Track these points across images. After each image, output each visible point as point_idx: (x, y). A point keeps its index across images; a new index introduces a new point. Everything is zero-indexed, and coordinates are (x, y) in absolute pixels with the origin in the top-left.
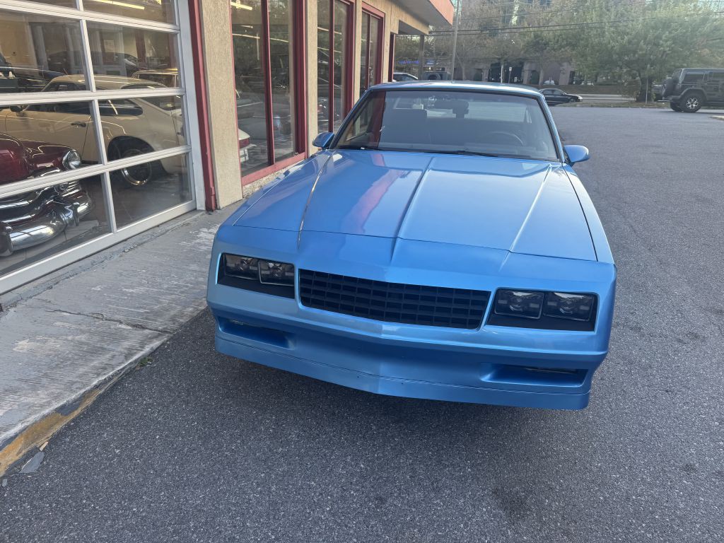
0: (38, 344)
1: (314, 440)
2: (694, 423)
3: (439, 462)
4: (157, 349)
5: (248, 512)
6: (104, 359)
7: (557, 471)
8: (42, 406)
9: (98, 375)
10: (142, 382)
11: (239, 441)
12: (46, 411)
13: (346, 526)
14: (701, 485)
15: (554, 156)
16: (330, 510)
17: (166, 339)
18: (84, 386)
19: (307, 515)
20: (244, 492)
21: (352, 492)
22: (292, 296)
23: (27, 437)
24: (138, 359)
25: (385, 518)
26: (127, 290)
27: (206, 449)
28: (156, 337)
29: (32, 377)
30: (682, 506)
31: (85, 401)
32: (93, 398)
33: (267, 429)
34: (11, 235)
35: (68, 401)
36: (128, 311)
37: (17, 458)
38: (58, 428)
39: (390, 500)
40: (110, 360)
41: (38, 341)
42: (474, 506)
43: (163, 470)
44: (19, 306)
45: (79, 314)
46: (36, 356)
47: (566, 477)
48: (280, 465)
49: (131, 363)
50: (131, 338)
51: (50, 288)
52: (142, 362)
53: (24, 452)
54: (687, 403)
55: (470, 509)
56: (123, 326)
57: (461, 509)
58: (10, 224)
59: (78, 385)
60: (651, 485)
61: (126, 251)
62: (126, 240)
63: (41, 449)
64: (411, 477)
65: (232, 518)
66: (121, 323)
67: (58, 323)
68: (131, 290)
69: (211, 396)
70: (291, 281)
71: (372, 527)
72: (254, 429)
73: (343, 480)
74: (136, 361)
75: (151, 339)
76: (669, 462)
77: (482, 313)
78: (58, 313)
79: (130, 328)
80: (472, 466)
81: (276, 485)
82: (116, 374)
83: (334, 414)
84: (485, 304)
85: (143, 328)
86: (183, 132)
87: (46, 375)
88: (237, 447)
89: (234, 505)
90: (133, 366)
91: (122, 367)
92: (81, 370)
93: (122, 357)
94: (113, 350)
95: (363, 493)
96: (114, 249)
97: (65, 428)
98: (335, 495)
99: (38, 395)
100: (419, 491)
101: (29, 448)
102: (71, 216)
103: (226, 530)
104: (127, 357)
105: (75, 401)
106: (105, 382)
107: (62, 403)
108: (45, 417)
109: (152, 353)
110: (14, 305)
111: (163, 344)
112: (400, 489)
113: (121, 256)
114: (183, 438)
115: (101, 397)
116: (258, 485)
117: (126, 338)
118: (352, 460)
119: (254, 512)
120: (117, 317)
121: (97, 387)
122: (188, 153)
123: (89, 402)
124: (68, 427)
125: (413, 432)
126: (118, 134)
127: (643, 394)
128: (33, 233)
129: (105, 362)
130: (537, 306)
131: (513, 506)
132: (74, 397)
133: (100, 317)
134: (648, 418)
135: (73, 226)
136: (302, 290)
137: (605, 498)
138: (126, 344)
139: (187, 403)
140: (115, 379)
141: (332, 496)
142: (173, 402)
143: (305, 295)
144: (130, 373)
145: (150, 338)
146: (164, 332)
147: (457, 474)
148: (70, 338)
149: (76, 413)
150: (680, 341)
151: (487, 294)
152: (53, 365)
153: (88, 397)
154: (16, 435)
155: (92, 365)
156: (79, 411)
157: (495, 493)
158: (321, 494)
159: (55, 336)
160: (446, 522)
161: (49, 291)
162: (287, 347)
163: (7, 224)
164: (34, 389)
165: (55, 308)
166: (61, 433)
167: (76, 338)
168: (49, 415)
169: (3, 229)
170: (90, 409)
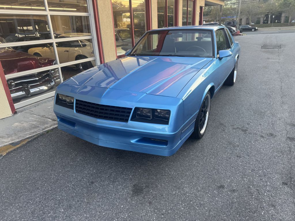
1: (84, 161)
2: (239, 170)
3: (122, 173)
4: (55, 128)
5: (48, 181)
6: (36, 130)
8: (6, 142)
9: (30, 134)
11: (60, 159)
12: (6, 144)
13: (75, 189)
14: (221, 194)
15: (212, 55)
16: (73, 184)
18: (23, 137)
19: (65, 184)
20: (51, 175)
21: (85, 179)
22: (73, 109)
24: (47, 130)
25: (89, 189)
27: (49, 161)
29: (11, 134)
30: (206, 200)
31: (22, 142)
32: (26, 142)
33: (72, 156)
34: (30, 90)
35: (15, 142)
38: (11, 150)
39: (95, 183)
41: (21, 123)
42: (123, 189)
43: (32, 165)
44: (23, 112)
45: (39, 115)
46: (17, 128)
47: (166, 183)
48: (68, 168)
49: (43, 132)
51: (35, 107)
52: (47, 132)
55: (121, 190)
56: (50, 120)
57: (118, 190)
58: (30, 86)
59: (22, 137)
60: (199, 191)
63: (3, 155)
64: (108, 177)
65: (42, 182)
66: (49, 118)
67: (31, 118)
69: (62, 144)
70: (73, 103)
71: (83, 191)
72: (68, 156)
73: (85, 175)
74: (45, 131)
75: (55, 124)
77: (129, 116)
78: (33, 115)
80: (133, 175)
82: (36, 135)
84: (130, 113)
85: (55, 121)
86: (93, 52)
87: (15, 134)
88: (58, 161)
91: (39, 133)
92: (27, 133)
94: (41, 127)
95: (88, 180)
97: (13, 150)
98: (78, 180)
99: (8, 139)
100: (108, 182)
102: (54, 83)
103: (38, 185)
104: (43, 130)
105: (18, 142)
106: (31, 137)
107: (12, 142)
108: (5, 146)
109: (53, 129)
110: (21, 112)
112: (101, 180)
114: (44, 156)
115: (29, 142)
116: (57, 173)
117: (47, 124)
118: (92, 169)
119: (50, 181)
121: (27, 138)
122: (95, 60)
123: (24, 143)
124: (15, 150)
125: (121, 162)
126: (79, 54)
128: (41, 89)
129: (36, 131)
130: (149, 114)
132: (18, 140)
133: (44, 117)
135: (55, 86)
136: (76, 107)
137: (176, 193)
138: (46, 126)
139: (53, 145)
142: (49, 145)
143: (77, 109)
144: (42, 135)
147: (125, 178)
148: (31, 123)
149: (18, 146)
150: (262, 137)
151: (131, 109)
152: (20, 131)
153: (24, 141)
155: (31, 131)
156: (20, 145)
157: (134, 185)
158: (74, 179)
159: (27, 122)
160: (109, 193)
161: (34, 108)
162: (75, 127)
163: (29, 86)
164: (8, 137)
165: (33, 113)
166: (11, 152)
167: (33, 123)
168: (6, 145)
169: (27, 87)
170: (24, 145)
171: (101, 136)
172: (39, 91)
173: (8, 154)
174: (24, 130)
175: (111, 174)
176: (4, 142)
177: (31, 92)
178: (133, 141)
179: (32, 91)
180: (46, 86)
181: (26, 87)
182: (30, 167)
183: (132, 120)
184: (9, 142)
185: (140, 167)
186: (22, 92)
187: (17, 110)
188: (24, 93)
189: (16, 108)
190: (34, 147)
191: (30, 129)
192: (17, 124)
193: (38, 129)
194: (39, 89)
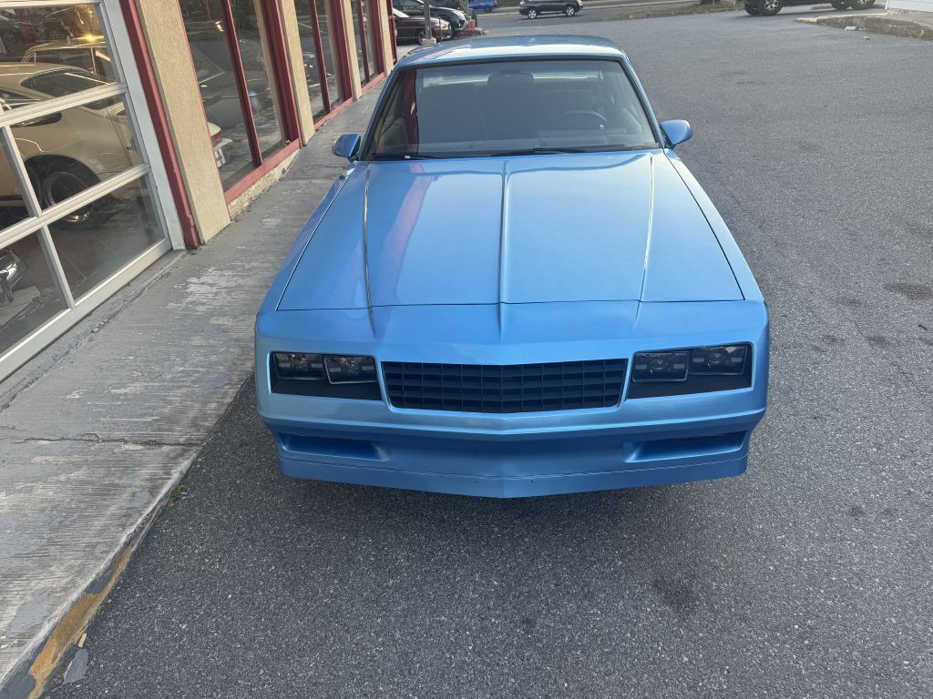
0: (22, 495)
1: (429, 560)
2: (851, 453)
3: (583, 559)
4: (188, 472)
5: (376, 673)
6: (122, 502)
7: (717, 544)
8: (65, 589)
9: (124, 526)
10: (183, 522)
11: (336, 581)
12: (74, 596)
13: (498, 665)
14: (872, 530)
16: (473, 649)
17: (195, 455)
18: (112, 546)
19: (448, 661)
20: (363, 649)
21: (493, 620)
23: (59, 637)
24: (168, 492)
25: (540, 645)
26: (118, 391)
27: (298, 600)
28: (181, 455)
29: (34, 548)
30: (857, 560)
31: (117, 567)
32: (127, 560)
33: (366, 558)
35: (97, 575)
36: (129, 422)
37: (54, 666)
38: (93, 611)
39: (539, 621)
40: (131, 501)
41: (20, 491)
42: (636, 608)
43: (253, 640)
45: (62, 439)
46: (26, 515)
48: (397, 603)
49: (161, 500)
50: (148, 463)
52: (174, 495)
53: (60, 655)
54: (840, 429)
55: (632, 612)
56: (131, 447)
57: (623, 615)
59: (103, 548)
60: (821, 541)
61: (96, 330)
62: (89, 314)
63: (81, 645)
64: (556, 585)
65: (359, 684)
66: (126, 442)
67: (38, 459)
68: (123, 391)
69: (281, 525)
70: (374, 375)
71: (528, 659)
73: (478, 606)
74: (166, 496)
76: (833, 508)
77: (620, 385)
78: (32, 442)
79: (139, 447)
80: (622, 557)
81: (400, 631)
82: (146, 520)
83: (443, 521)
84: (622, 374)
85: (160, 444)
87: (51, 542)
88: (336, 590)
89: (356, 667)
90: (164, 503)
91: (151, 509)
92: (98, 524)
93: (146, 495)
94: (130, 486)
95: (506, 618)
96: (78, 331)
97: (102, 609)
98: (474, 628)
99: (52, 573)
100: (569, 601)
101: (65, 649)
104: (152, 493)
105: (106, 571)
106: (136, 534)
107: (90, 580)
108: (74, 604)
109: (184, 479)
111: (194, 463)
112: (547, 604)
113: (91, 340)
114: (263, 591)
115: (136, 555)
116: (378, 635)
117: (141, 465)
118: (481, 577)
119: (383, 671)
120: (118, 434)
121: (127, 544)
123: (122, 567)
124: (106, 607)
127: (790, 427)
129: (126, 505)
130: (681, 366)
131: (679, 598)
132: (102, 566)
133: (93, 438)
134: (800, 457)
136: (390, 388)
137: (775, 567)
138: (145, 472)
139: (253, 542)
140: (147, 527)
141: (470, 630)
142: (235, 543)
144: (163, 513)
145: (175, 458)
146: (189, 445)
147: (608, 571)
148: (63, 478)
149: (110, 585)
150: (817, 349)
151: (623, 362)
152: (55, 523)
153: (120, 561)
154: (46, 639)
155: (109, 513)
156: (113, 581)
157: (655, 586)
158: (457, 630)
159: (39, 479)
164: (44, 565)
165: (26, 434)
166: (98, 618)
167: (73, 476)
168: (77, 600)
170: (125, 576)
171: (511, 468)
173: (93, 629)
183: (631, 395)
191: (94, 505)
193: (126, 497)
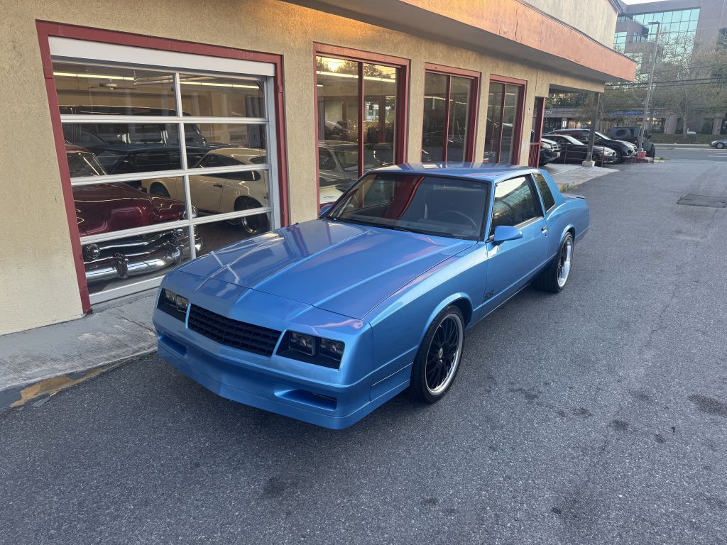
0: (94, 337)
1: (194, 423)
3: (257, 453)
5: (120, 452)
6: (120, 351)
8: (60, 371)
9: (108, 360)
11: (152, 414)
12: (59, 374)
13: (163, 473)
15: (478, 235)
16: (163, 463)
18: (94, 363)
20: (127, 442)
21: (185, 457)
22: (184, 321)
23: (42, 386)
24: (140, 355)
25: (189, 475)
29: (72, 355)
31: (90, 374)
32: (97, 373)
33: (174, 411)
34: (128, 266)
35: (77, 371)
37: (34, 397)
38: (67, 386)
39: (202, 467)
40: (123, 353)
41: (96, 335)
42: (248, 483)
45: (133, 322)
46: (86, 343)
47: (331, 483)
49: (134, 357)
50: (148, 341)
51: (130, 303)
52: (142, 358)
53: (39, 394)
55: (244, 484)
56: (151, 334)
58: (130, 257)
59: (91, 364)
63: (51, 396)
64: (229, 458)
65: (109, 453)
66: (152, 331)
67: (117, 326)
69: (163, 385)
70: (186, 310)
71: (176, 478)
72: (167, 409)
73: (188, 449)
74: (137, 356)
77: (274, 346)
78: (122, 319)
79: (154, 335)
80: (275, 461)
81: (148, 443)
82: (119, 362)
84: (276, 339)
86: (268, 196)
87: (80, 355)
88: (148, 417)
90: (134, 359)
92: (102, 356)
93: (132, 352)
94: (131, 347)
95: (191, 459)
97: (71, 388)
98: (174, 456)
99: (65, 365)
100: (225, 466)
101: (43, 393)
102: (179, 254)
105: (82, 372)
106: (109, 365)
107: (72, 372)
108: (57, 377)
109: (153, 353)
110: (102, 311)
112: (215, 463)
115: (103, 374)
116: (139, 440)
117: (144, 341)
118: (205, 440)
121: (101, 367)
122: (270, 212)
123: (93, 375)
124: (73, 387)
125: (261, 432)
126: (244, 193)
128: (150, 264)
129: (120, 353)
130: (311, 346)
132: (81, 369)
133: (143, 325)
136: (190, 318)
138: (142, 345)
140: (117, 365)
141: (172, 456)
143: (190, 321)
144: (129, 363)
148: (114, 336)
149: (81, 380)
150: (561, 414)
151: (280, 333)
152: (90, 350)
153: (93, 372)
154: (35, 383)
155: (110, 354)
156: (84, 379)
157: (271, 480)
158: (167, 454)
159: (107, 333)
160: (222, 487)
161: (129, 305)
162: (184, 355)
163: (126, 257)
164: (67, 361)
165: (123, 316)
166: (67, 390)
167: (118, 336)
168: (60, 376)
169: (123, 261)
170: (92, 380)
171: (225, 379)
172: (146, 269)
173: (60, 393)
174: (99, 348)
175: (235, 454)
176: (56, 369)
177: (129, 269)
178: (278, 394)
179: (132, 267)
180: (163, 260)
181: (120, 260)
182: (93, 422)
183: (278, 353)
184: (66, 370)
185: (295, 446)
186: (111, 269)
187: (92, 307)
188: (116, 271)
189: (91, 303)
190: (110, 385)
191: (110, 349)
192: (87, 335)
193: (124, 350)
194: (147, 264)
